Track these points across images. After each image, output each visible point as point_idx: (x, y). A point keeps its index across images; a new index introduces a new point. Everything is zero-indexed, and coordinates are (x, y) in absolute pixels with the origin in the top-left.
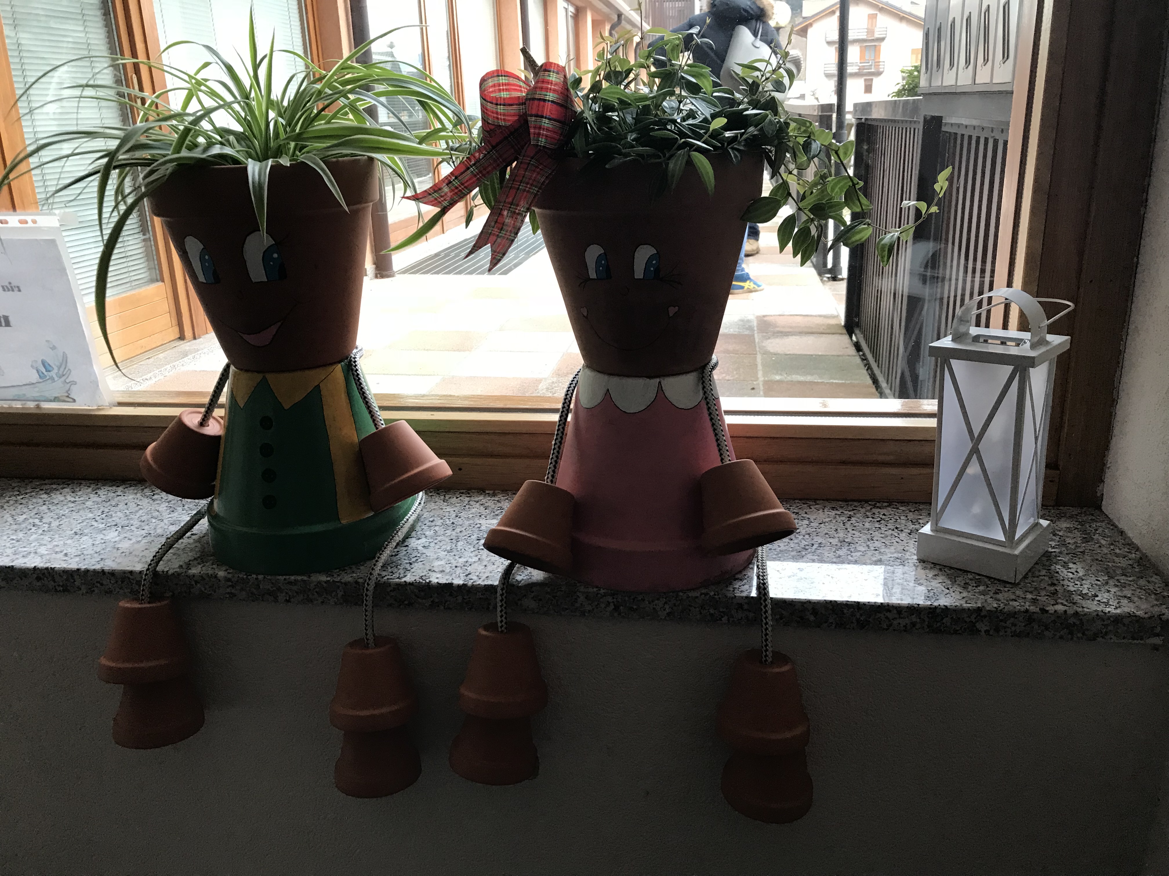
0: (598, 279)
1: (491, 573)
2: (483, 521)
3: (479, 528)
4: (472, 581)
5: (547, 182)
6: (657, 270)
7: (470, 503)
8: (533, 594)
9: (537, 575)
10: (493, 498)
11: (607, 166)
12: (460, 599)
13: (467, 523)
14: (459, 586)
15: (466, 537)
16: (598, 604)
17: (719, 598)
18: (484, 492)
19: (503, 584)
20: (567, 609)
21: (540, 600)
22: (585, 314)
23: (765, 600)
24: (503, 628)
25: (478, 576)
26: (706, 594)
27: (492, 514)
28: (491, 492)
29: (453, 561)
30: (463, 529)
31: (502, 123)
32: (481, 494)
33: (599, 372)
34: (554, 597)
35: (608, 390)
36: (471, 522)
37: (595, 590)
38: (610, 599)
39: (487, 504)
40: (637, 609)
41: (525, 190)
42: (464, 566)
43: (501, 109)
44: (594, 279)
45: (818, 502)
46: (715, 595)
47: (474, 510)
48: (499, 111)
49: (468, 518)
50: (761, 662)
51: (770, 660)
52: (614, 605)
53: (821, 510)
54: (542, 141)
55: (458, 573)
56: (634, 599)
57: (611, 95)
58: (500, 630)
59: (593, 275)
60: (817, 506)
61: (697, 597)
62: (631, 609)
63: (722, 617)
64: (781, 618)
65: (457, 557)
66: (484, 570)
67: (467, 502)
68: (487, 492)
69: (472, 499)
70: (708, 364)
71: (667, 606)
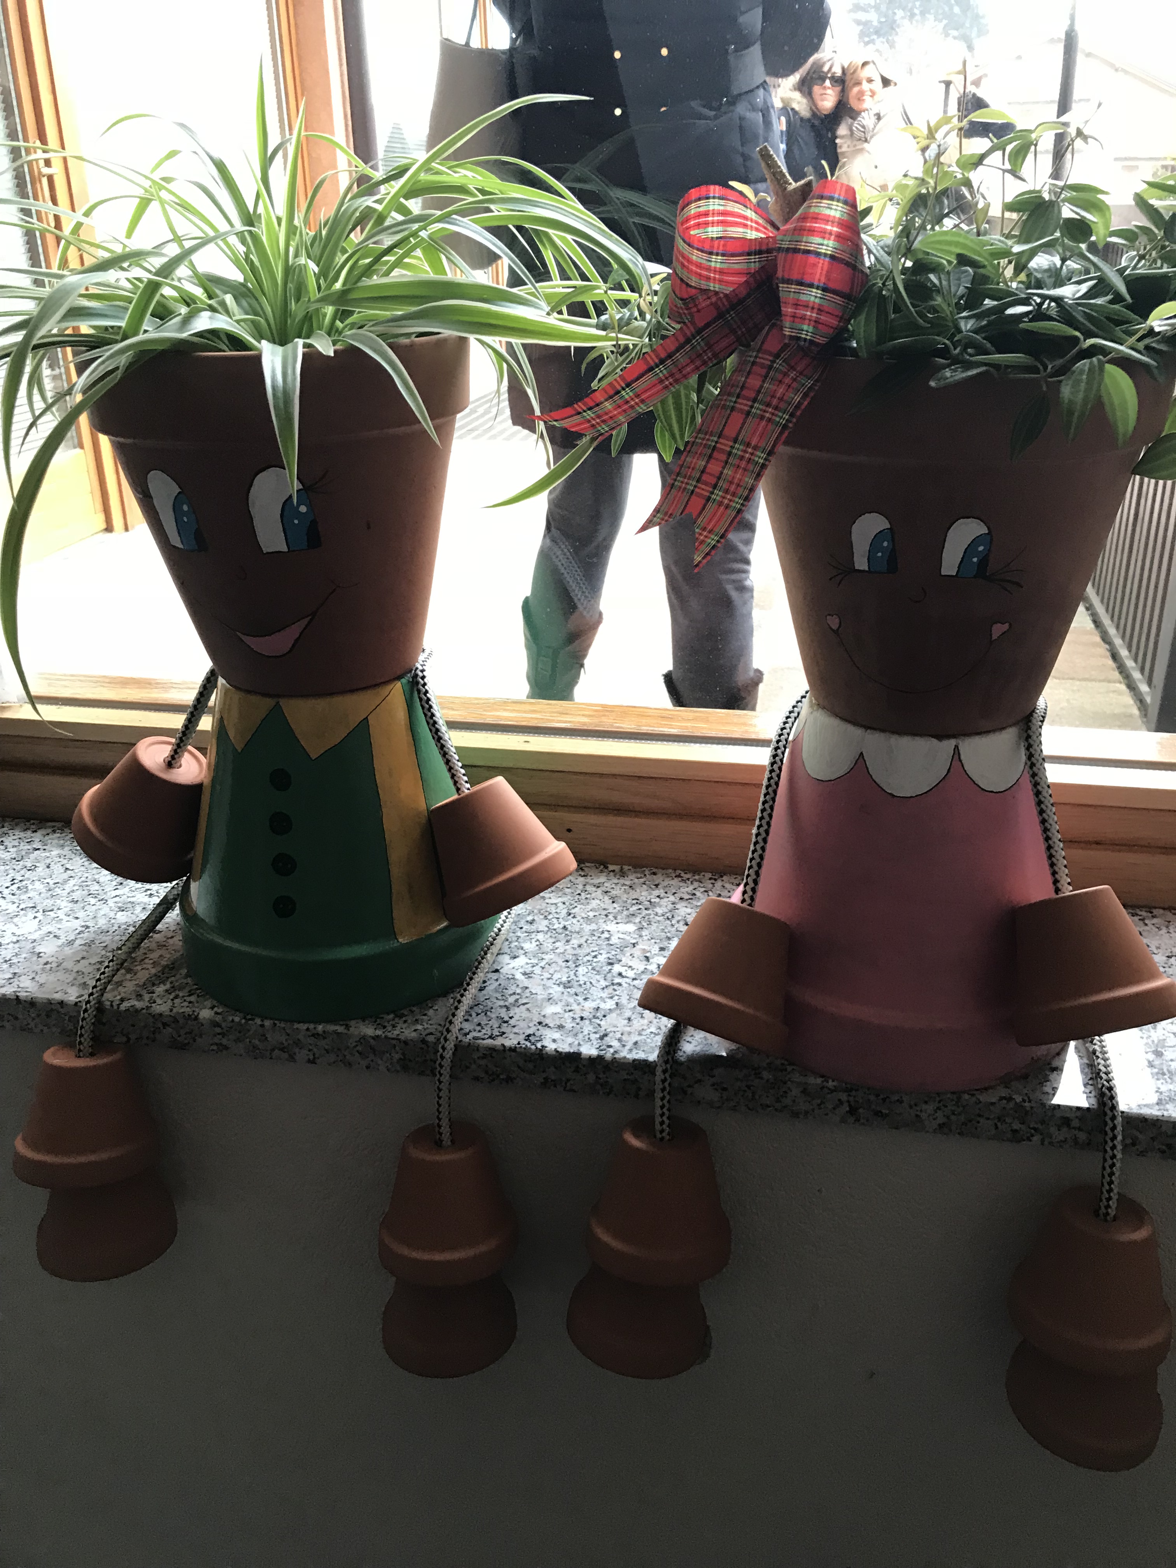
0: (869, 572)
1: (640, 1034)
2: (612, 927)
3: (608, 939)
4: (612, 1050)
6: (984, 561)
7: (588, 888)
8: (713, 1080)
9: (719, 1046)
10: (622, 881)
11: (932, 384)
12: (591, 1078)
13: (587, 928)
14: (592, 1060)
15: (589, 958)
16: (822, 1103)
17: (1032, 1108)
18: (606, 868)
19: (666, 1062)
20: (768, 1106)
21: (725, 1089)
22: (835, 627)
23: (1114, 1118)
24: (664, 1134)
25: (620, 1040)
26: (1010, 1099)
27: (625, 913)
28: (616, 868)
29: (575, 1007)
30: (583, 941)
31: (713, 286)
32: (602, 872)
33: (843, 719)
34: (749, 1087)
35: (862, 753)
36: (593, 926)
37: (819, 1081)
38: (844, 1097)
39: (614, 892)
40: (887, 1115)
42: (594, 1017)
43: (716, 262)
44: (863, 571)
46: (1024, 1101)
47: (594, 904)
48: (713, 264)
49: (587, 920)
50: (1096, 1213)
51: (1112, 1212)
52: (850, 1106)
54: (807, 330)
55: (586, 1032)
56: (884, 1100)
57: (938, 246)
58: (659, 1136)
59: (861, 563)
61: (993, 1104)
62: (878, 1114)
63: (1032, 1136)
64: (1134, 1144)
65: (580, 999)
66: (628, 1029)
67: (580, 887)
68: (611, 867)
69: (589, 880)
70: (1033, 711)
71: (939, 1114)
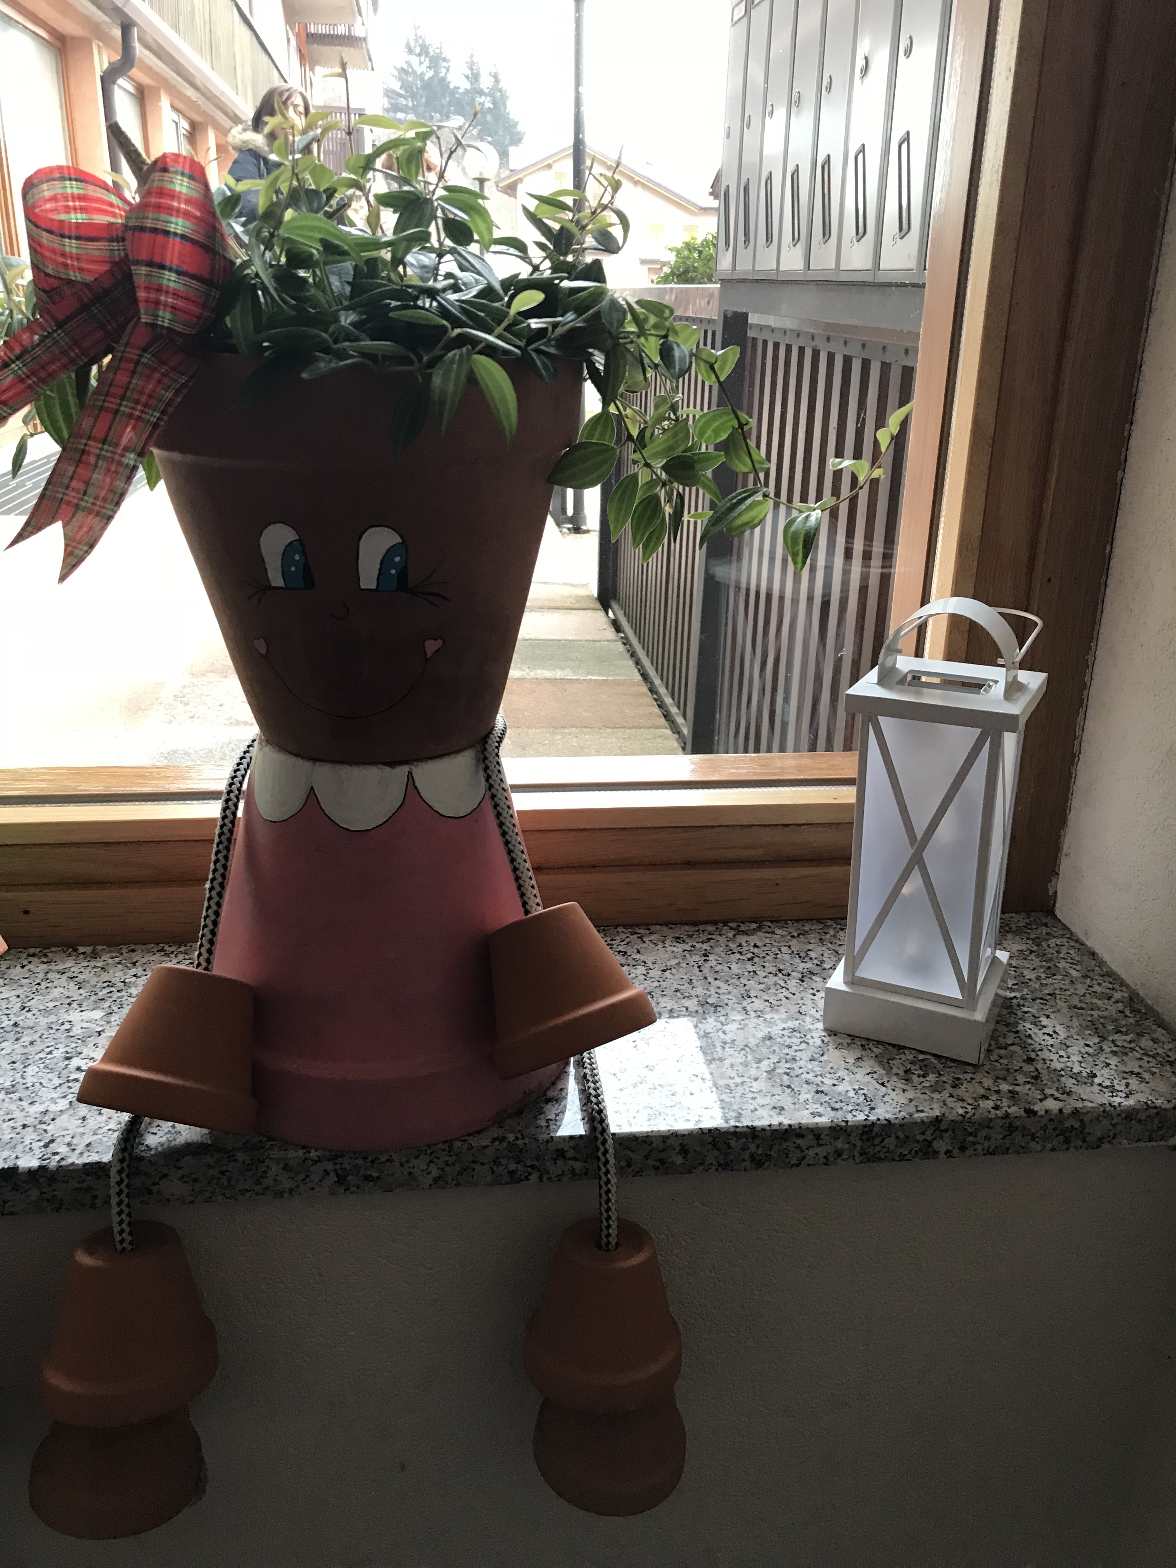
0: (286, 588)
1: (95, 1134)
2: (75, 1016)
3: (68, 1030)
4: (57, 1158)
5: (179, 400)
6: (403, 574)
7: (49, 976)
8: (180, 1173)
9: (186, 1133)
10: (93, 964)
11: (304, 375)
12: (34, 1194)
13: (44, 1021)
14: (31, 1172)
15: (41, 1055)
16: (307, 1176)
17: (525, 1144)
18: (75, 950)
19: (122, 1161)
20: (247, 1191)
21: (196, 1180)
22: (263, 652)
23: (605, 1141)
24: (125, 1245)
25: (69, 1144)
26: (502, 1139)
27: (93, 998)
28: (88, 949)
29: (17, 1114)
30: (36, 1037)
31: (74, 276)
32: (70, 955)
33: (291, 753)
34: (223, 1173)
35: (312, 788)
36: (53, 1018)
37: (301, 1152)
38: (330, 1166)
39: (81, 977)
40: (378, 1178)
41: (130, 416)
42: (41, 1122)
43: (71, 246)
44: (280, 588)
45: (653, 928)
46: (517, 1139)
47: (55, 993)
48: (67, 249)
49: (46, 1012)
50: (599, 1246)
51: (613, 1240)
52: (337, 1175)
53: (661, 945)
54: (165, 318)
55: (27, 1142)
56: (373, 1162)
57: (301, 232)
58: (119, 1247)
59: (276, 580)
60: (653, 937)
61: (487, 1146)
62: (368, 1178)
63: (530, 1174)
64: (629, 1165)
65: (25, 1104)
66: (81, 1130)
67: (41, 975)
68: (81, 949)
69: (53, 966)
70: (490, 733)
71: (433, 1167)
